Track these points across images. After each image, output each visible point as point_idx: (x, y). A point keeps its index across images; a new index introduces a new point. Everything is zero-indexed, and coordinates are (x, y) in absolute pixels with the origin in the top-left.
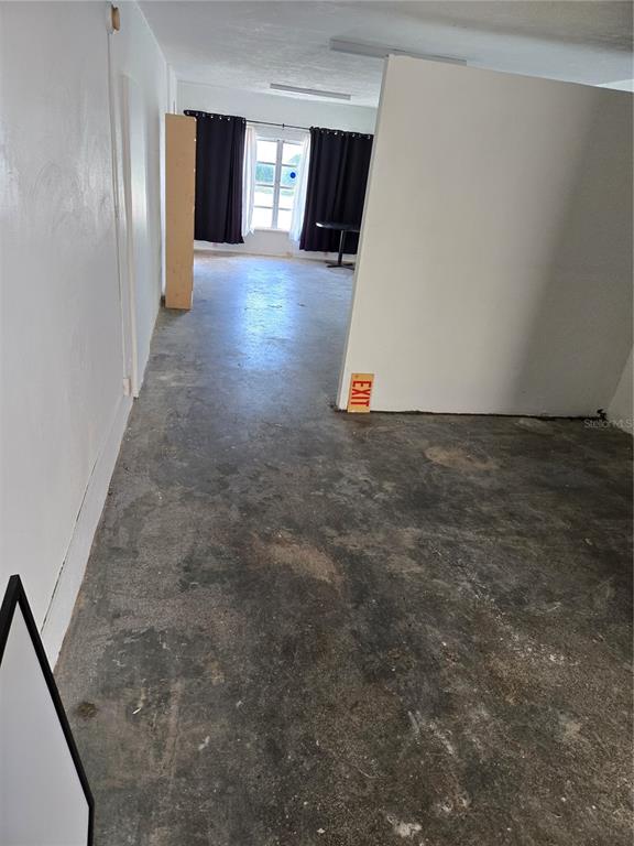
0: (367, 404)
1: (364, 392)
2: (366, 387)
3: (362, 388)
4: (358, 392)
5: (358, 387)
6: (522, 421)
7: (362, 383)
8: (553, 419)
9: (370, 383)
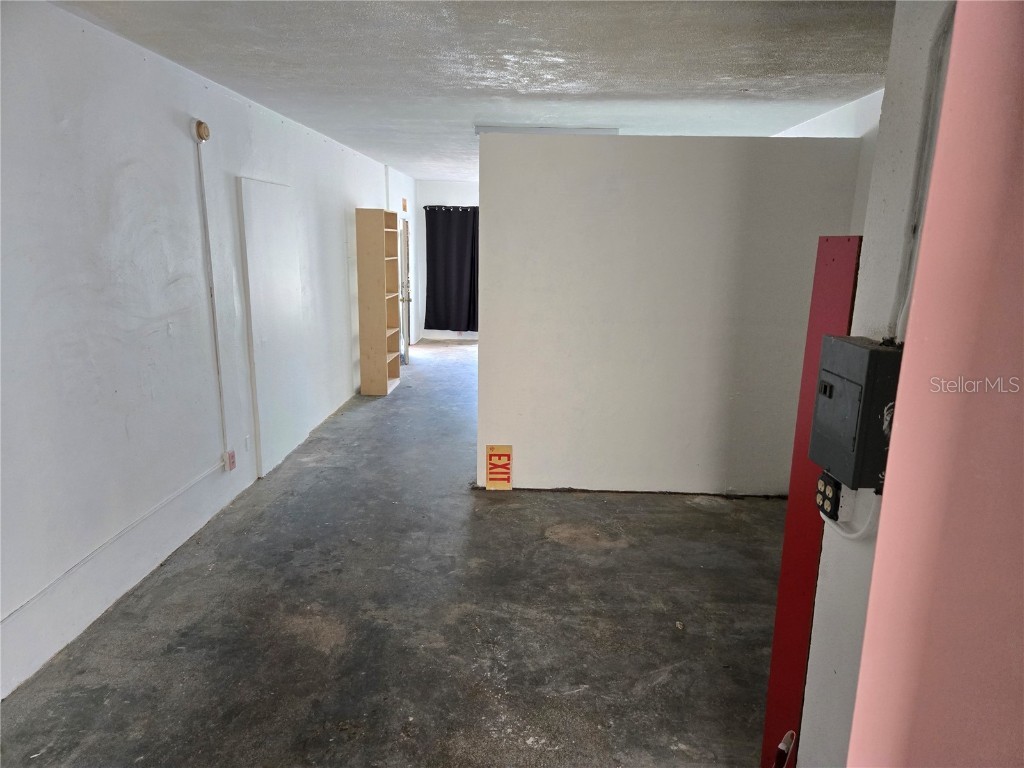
0: (508, 480)
1: (504, 466)
2: (504, 460)
3: (500, 461)
4: (496, 466)
5: (495, 460)
6: (697, 500)
7: (500, 456)
8: (742, 497)
9: (509, 456)
